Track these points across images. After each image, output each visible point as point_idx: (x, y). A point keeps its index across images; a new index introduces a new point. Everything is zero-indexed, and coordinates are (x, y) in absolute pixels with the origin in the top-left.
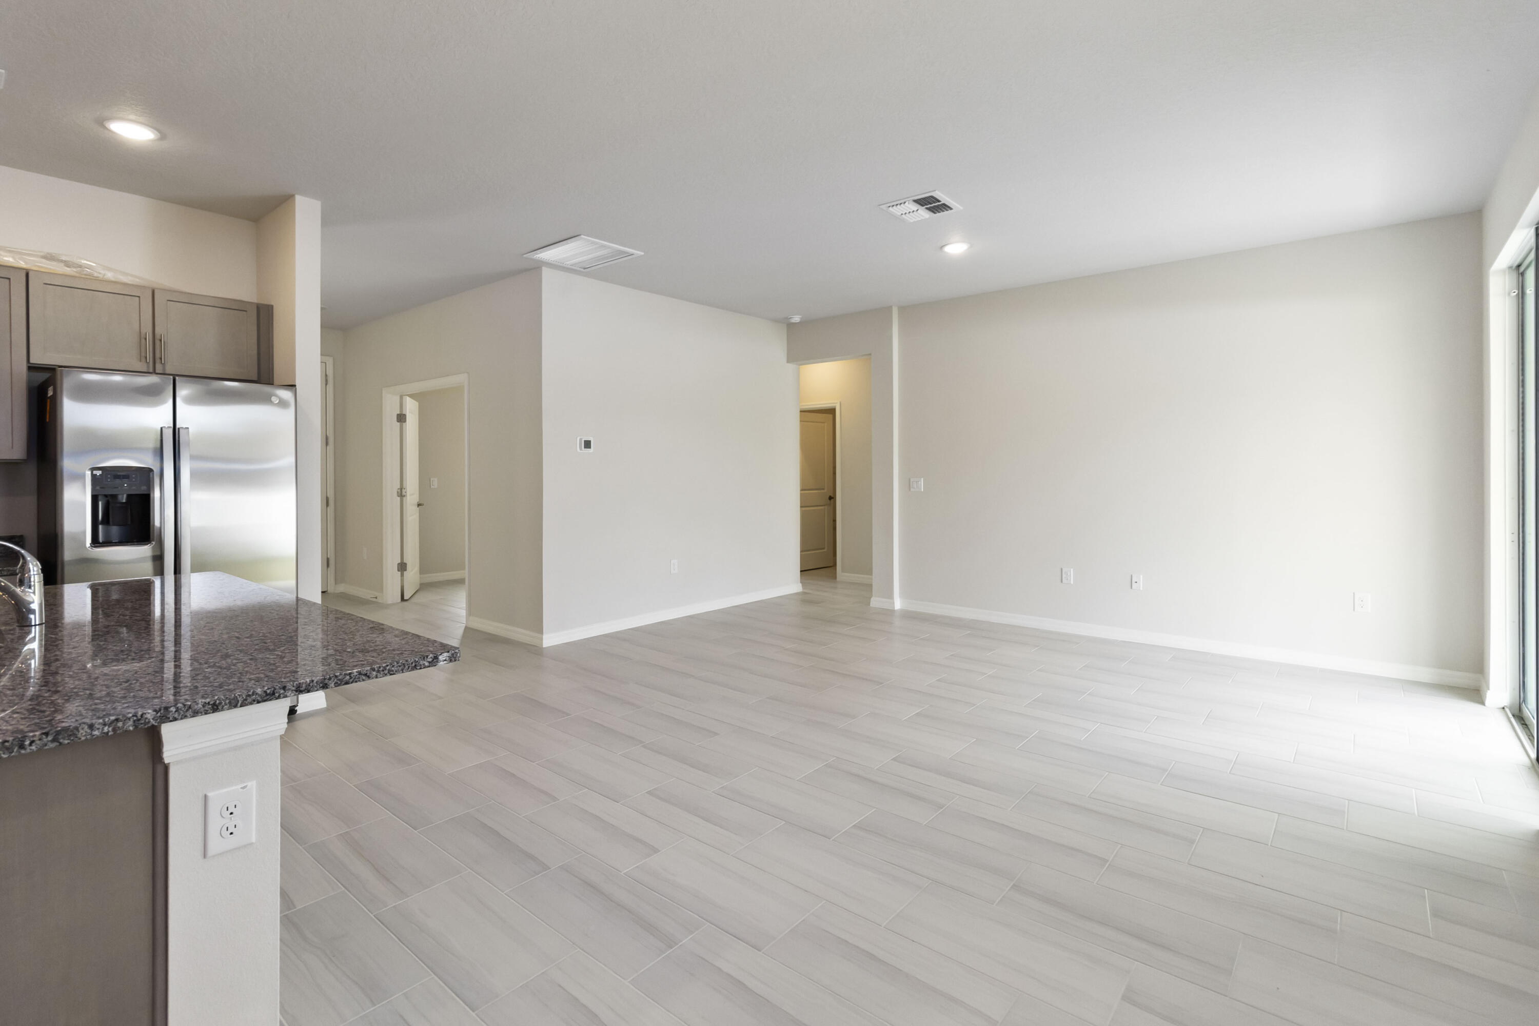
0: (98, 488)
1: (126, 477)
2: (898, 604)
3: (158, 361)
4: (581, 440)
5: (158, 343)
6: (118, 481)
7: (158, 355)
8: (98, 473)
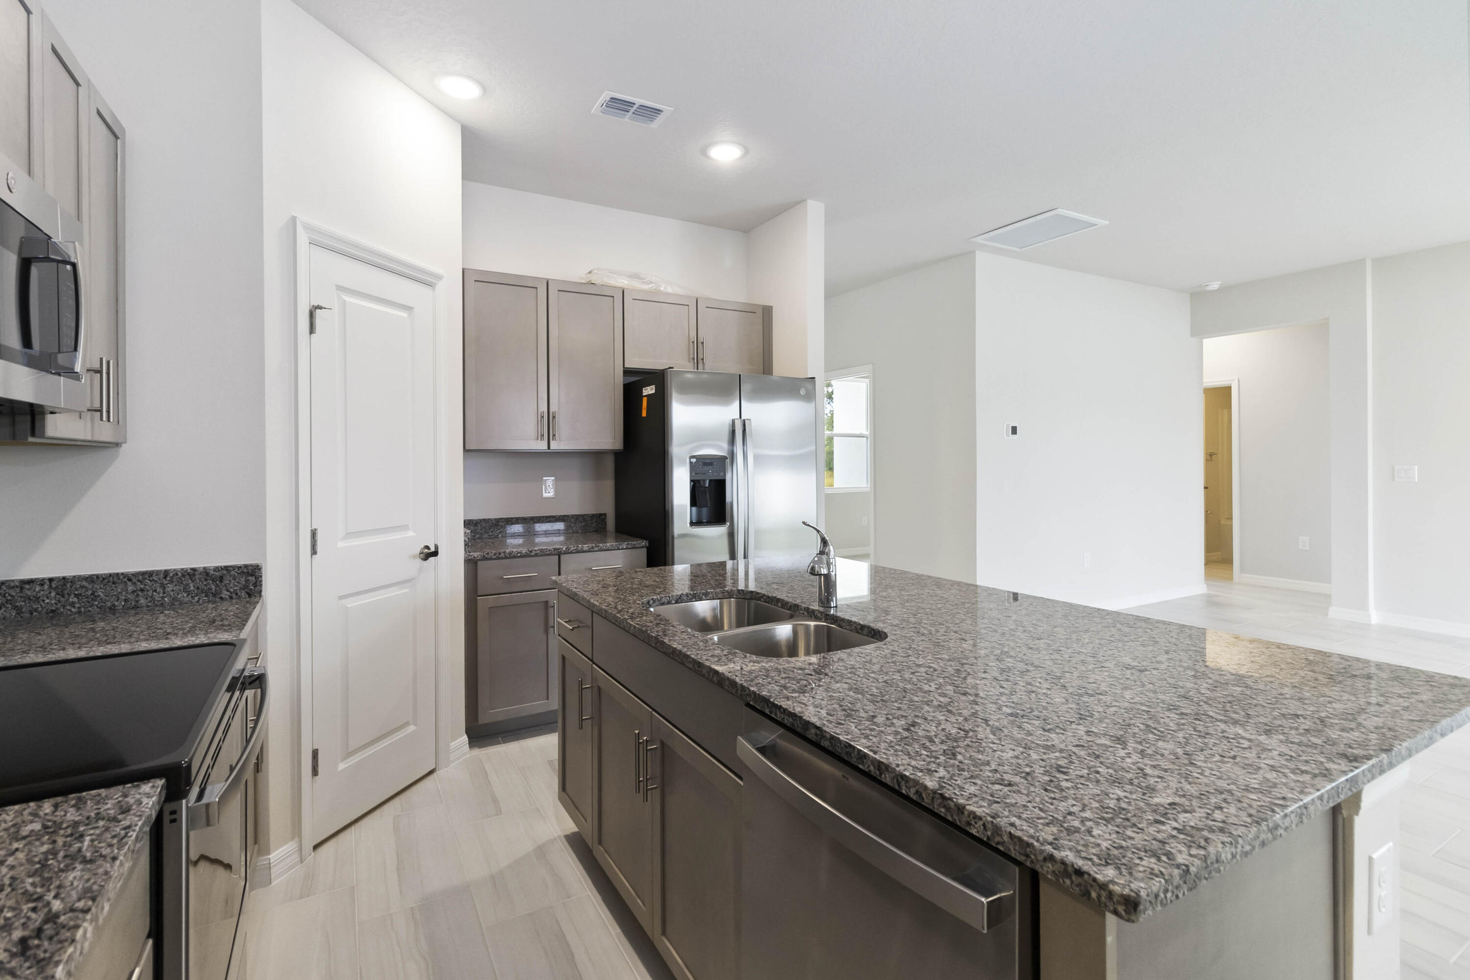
0: (694, 474)
1: (711, 464)
2: (1375, 617)
3: (700, 361)
4: (1008, 425)
5: (700, 345)
6: (706, 468)
7: (700, 356)
8: (694, 460)
